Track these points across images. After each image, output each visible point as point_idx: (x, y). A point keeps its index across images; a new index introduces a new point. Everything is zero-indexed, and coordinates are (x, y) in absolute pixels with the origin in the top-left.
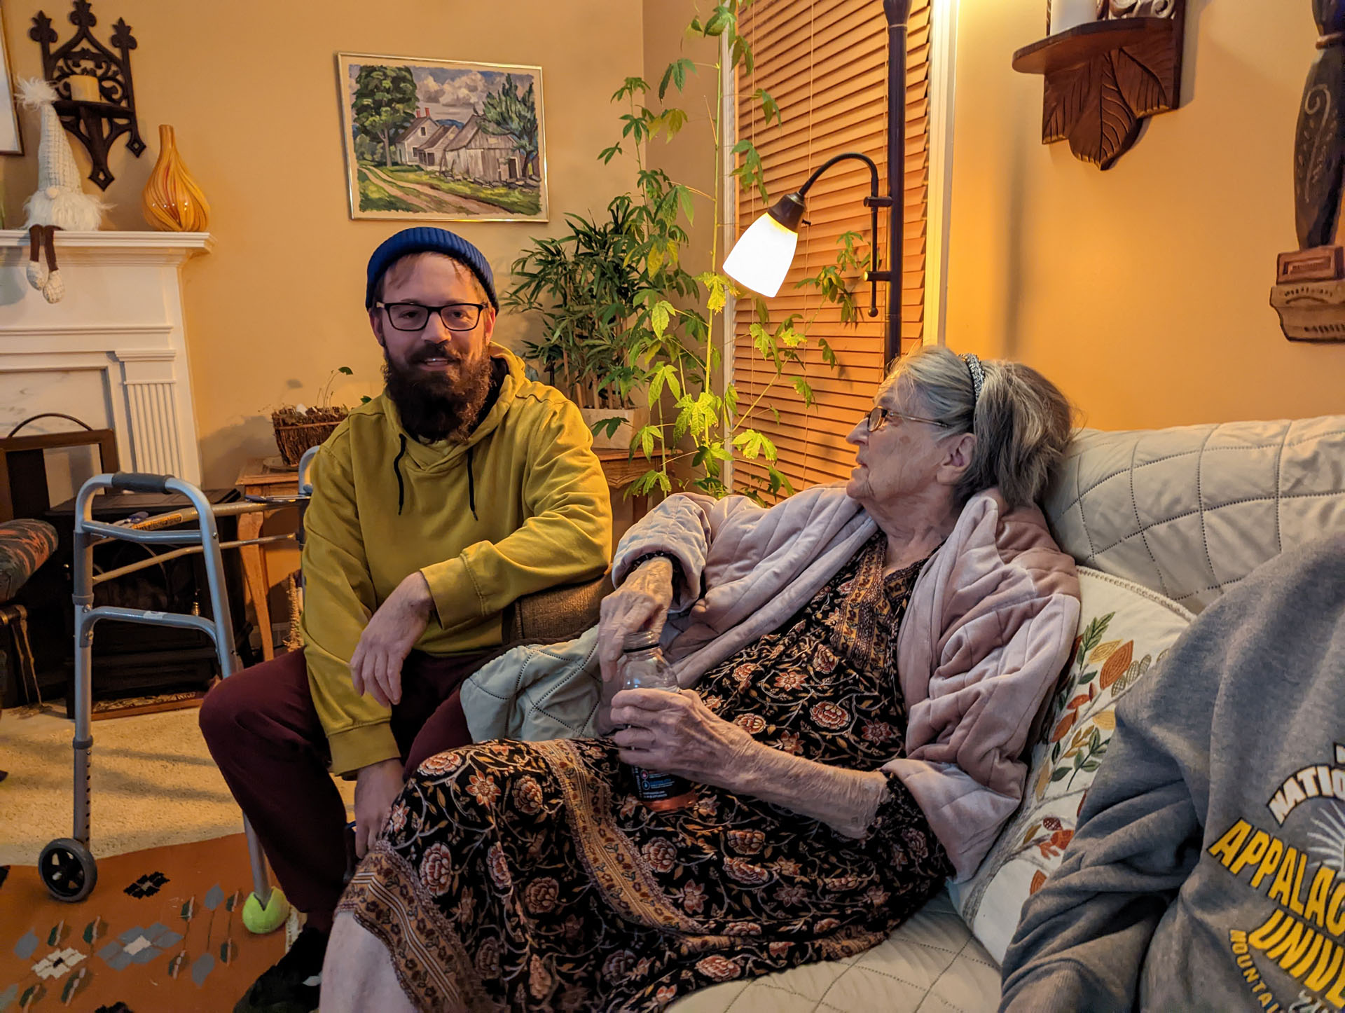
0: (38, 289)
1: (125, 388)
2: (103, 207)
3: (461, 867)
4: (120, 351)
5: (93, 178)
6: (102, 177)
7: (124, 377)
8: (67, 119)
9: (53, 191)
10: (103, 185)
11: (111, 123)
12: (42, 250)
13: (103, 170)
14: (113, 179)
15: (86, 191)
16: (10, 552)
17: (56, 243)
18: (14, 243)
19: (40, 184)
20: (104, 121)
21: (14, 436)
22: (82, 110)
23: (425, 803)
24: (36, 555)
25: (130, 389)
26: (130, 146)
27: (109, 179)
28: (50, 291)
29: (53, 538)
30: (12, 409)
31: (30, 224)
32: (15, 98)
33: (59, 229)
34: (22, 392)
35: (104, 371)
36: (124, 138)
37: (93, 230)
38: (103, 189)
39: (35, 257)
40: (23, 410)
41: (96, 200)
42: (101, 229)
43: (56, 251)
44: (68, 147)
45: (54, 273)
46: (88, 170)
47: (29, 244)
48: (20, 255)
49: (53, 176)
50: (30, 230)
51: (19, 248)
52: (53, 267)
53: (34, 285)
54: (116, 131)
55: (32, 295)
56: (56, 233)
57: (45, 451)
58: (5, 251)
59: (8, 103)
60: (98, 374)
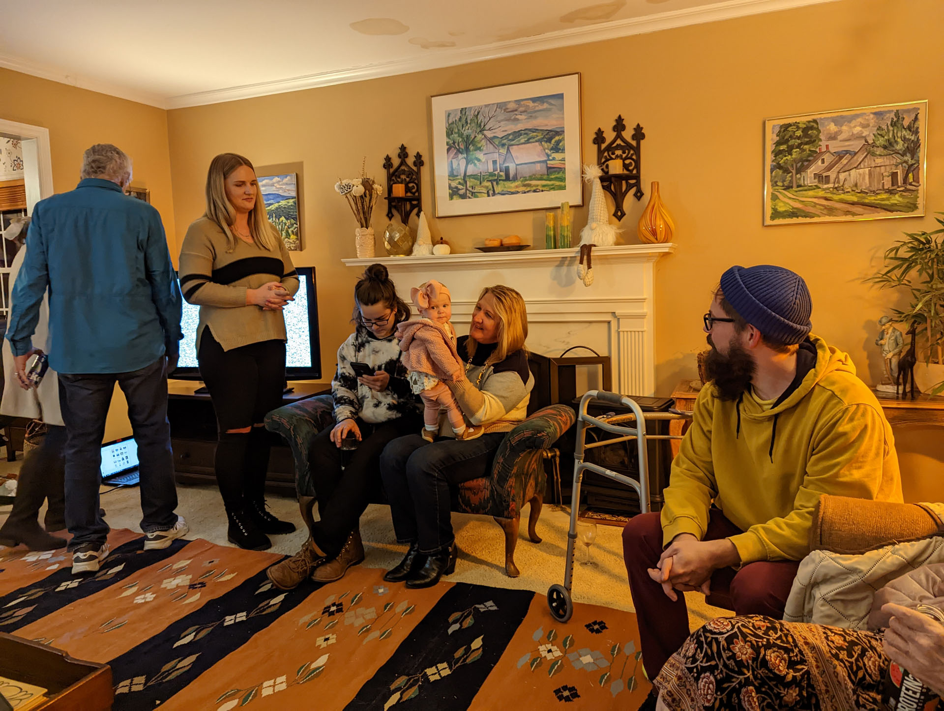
0: (581, 279)
1: (619, 333)
2: (618, 231)
3: (721, 695)
4: (618, 312)
5: (615, 215)
6: (619, 214)
7: (619, 328)
8: (605, 184)
9: (594, 225)
10: (619, 219)
11: (627, 183)
12: (585, 257)
13: (620, 210)
14: (625, 214)
15: (610, 223)
16: (551, 423)
17: (592, 254)
18: (573, 255)
19: (589, 221)
20: (624, 182)
21: (563, 357)
22: (613, 179)
23: (705, 646)
24: (563, 426)
25: (621, 334)
26: (635, 195)
27: (623, 214)
28: (587, 280)
29: (572, 417)
30: (564, 342)
31: (582, 243)
32: (582, 177)
33: (595, 246)
34: (569, 333)
35: (609, 322)
36: (633, 190)
37: (612, 245)
38: (620, 220)
39: (581, 263)
40: (568, 343)
41: (615, 228)
42: (617, 244)
43: (592, 257)
44: (604, 200)
45: (590, 270)
46: (613, 210)
47: (580, 255)
48: (575, 260)
49: (595, 217)
50: (581, 247)
51: (575, 257)
52: (589, 267)
53: (579, 277)
54: (629, 187)
55: (579, 283)
56: (593, 248)
57: (576, 366)
58: (569, 259)
59: (579, 179)
60: (606, 325)
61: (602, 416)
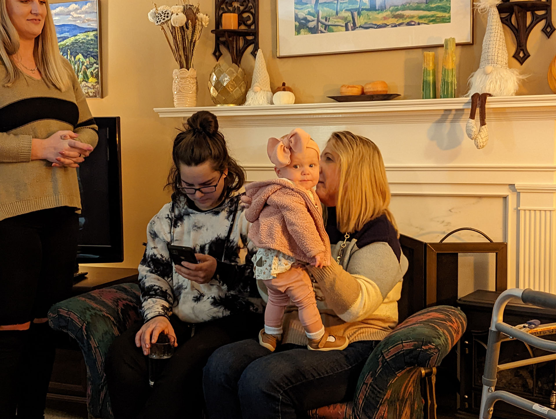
0: (472, 139)
1: (518, 212)
2: (521, 77)
4: (518, 184)
5: (516, 56)
6: (521, 55)
7: (518, 204)
8: (504, 15)
9: (489, 68)
10: (521, 61)
11: (533, 14)
12: (478, 110)
13: (523, 50)
14: (529, 56)
15: (510, 66)
16: (441, 331)
17: (487, 106)
18: (460, 107)
19: (482, 63)
20: (529, 14)
21: (443, 242)
22: (516, 8)
25: (522, 213)
26: (544, 30)
27: (527, 56)
28: (480, 140)
30: (443, 222)
31: (472, 92)
32: (473, 6)
33: (490, 95)
34: (450, 211)
35: (505, 198)
36: (542, 24)
37: (512, 95)
38: (522, 64)
39: (472, 116)
40: (449, 224)
41: (516, 73)
42: (517, 94)
43: (486, 111)
44: (503, 36)
45: (483, 127)
46: (513, 50)
47: (470, 107)
48: (462, 115)
49: (490, 58)
50: (472, 97)
51: (462, 110)
52: (483, 123)
53: (470, 136)
54: (536, 20)
55: (467, 143)
56: (488, 98)
57: (459, 254)
58: (453, 112)
59: (469, 9)
60: (501, 200)
61: (522, 325)
